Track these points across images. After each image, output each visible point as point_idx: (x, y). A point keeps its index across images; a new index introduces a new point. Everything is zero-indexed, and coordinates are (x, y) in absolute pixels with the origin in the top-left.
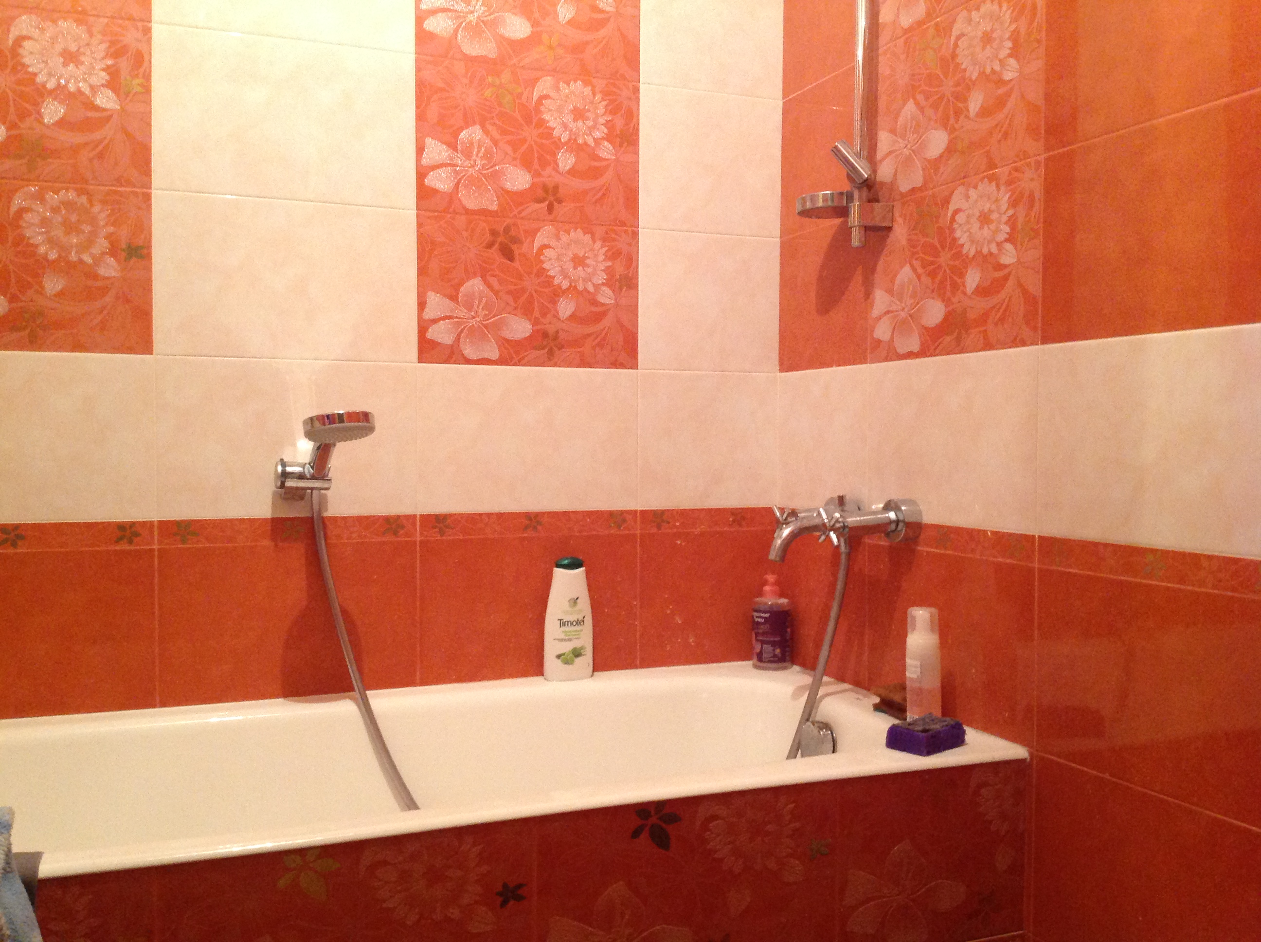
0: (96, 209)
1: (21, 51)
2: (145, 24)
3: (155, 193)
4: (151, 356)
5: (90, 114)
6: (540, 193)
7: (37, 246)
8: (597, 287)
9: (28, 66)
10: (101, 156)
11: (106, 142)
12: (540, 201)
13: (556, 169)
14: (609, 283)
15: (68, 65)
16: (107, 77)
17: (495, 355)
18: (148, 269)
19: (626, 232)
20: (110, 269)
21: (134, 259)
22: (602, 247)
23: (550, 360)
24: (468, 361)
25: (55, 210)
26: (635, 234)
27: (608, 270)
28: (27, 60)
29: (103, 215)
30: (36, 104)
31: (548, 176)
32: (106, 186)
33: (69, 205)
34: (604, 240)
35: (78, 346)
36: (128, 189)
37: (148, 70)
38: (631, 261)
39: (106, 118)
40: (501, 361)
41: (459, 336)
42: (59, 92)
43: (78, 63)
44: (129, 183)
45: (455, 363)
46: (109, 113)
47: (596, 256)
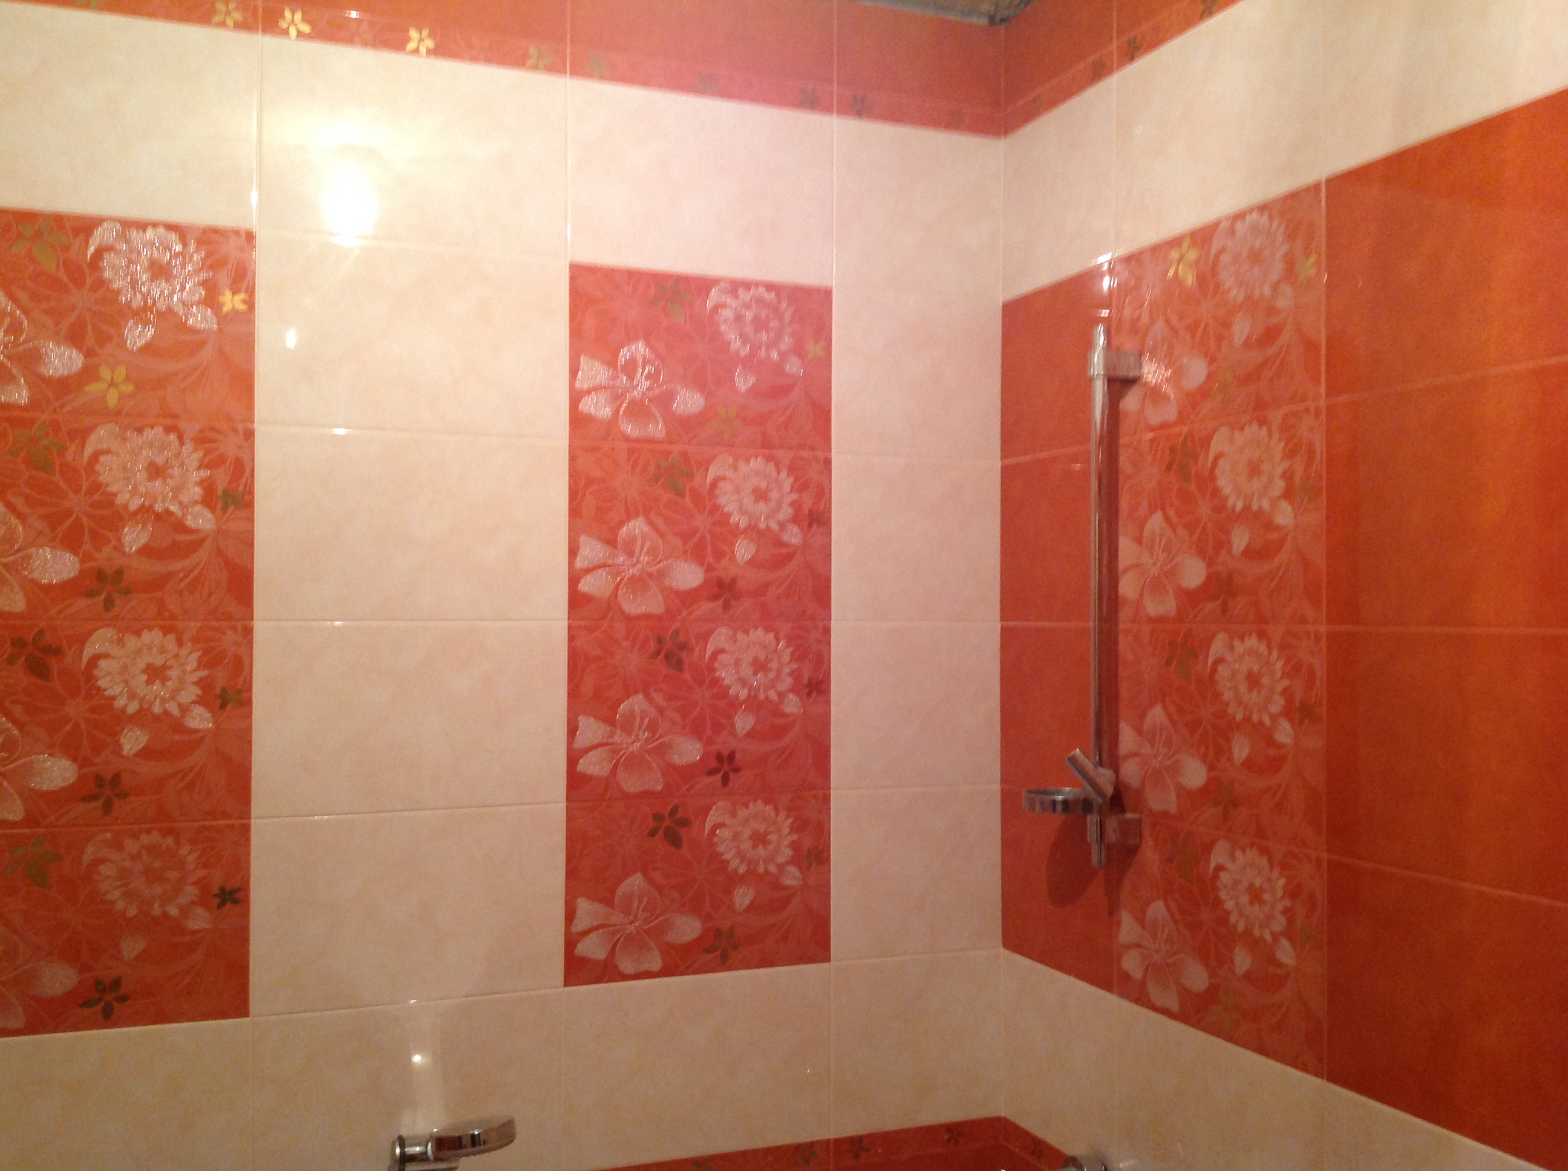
0: (184, 850)
1: (96, 672)
2: (245, 622)
3: (254, 823)
4: (248, 1018)
5: (177, 738)
6: (714, 764)
7: (113, 903)
8: (781, 867)
9: (105, 690)
10: (190, 786)
11: (197, 768)
12: (712, 772)
13: (733, 732)
14: (795, 861)
15: (153, 683)
16: (199, 692)
17: (656, 964)
18: (246, 915)
19: (815, 797)
20: (200, 920)
21: (228, 905)
22: (787, 818)
23: (724, 963)
24: (624, 977)
25: (136, 857)
26: (827, 799)
27: (794, 846)
28: (102, 683)
29: (191, 858)
30: (115, 735)
31: (724, 743)
32: (197, 821)
33: (153, 850)
34: (789, 810)
35: (162, 1017)
36: (223, 822)
37: (248, 677)
38: (822, 830)
39: (196, 740)
40: (666, 972)
41: (614, 947)
42: (143, 717)
43: (164, 680)
44: (225, 815)
45: (609, 981)
46: (200, 735)
47: (779, 830)
